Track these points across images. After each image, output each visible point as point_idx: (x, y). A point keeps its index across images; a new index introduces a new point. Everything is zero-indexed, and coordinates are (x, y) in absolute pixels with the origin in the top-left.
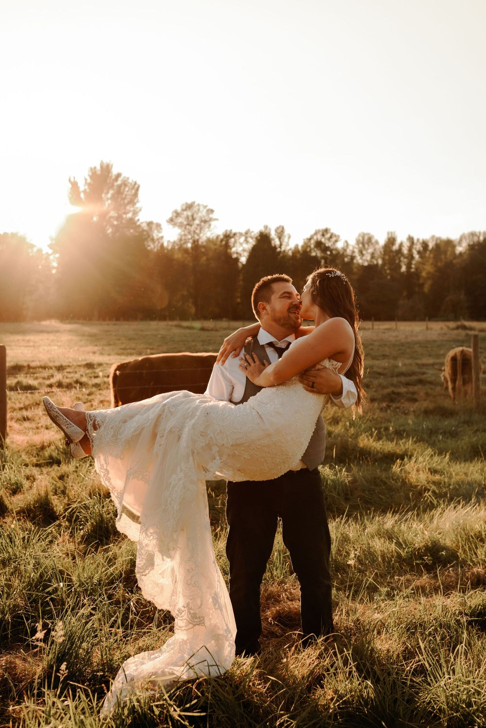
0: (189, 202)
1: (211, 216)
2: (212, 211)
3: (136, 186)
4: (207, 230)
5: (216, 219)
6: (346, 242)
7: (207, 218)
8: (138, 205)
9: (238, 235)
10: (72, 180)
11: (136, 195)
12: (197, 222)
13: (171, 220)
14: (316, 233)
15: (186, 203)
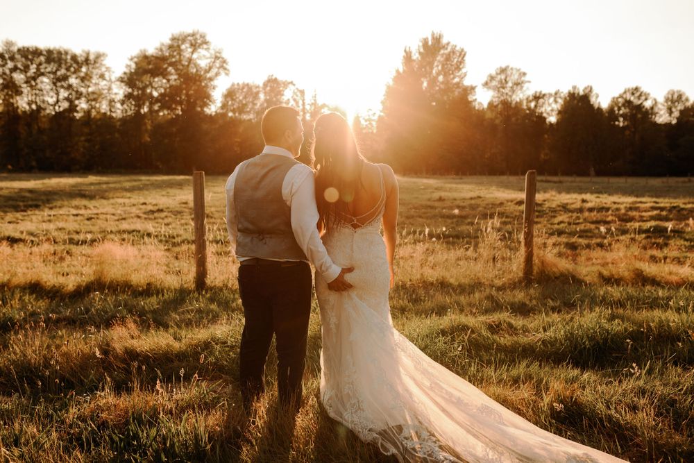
0: (504, 66)
1: (523, 79)
2: (524, 74)
3: (463, 53)
4: (519, 92)
5: (529, 82)
6: (655, 100)
7: (519, 81)
8: (464, 71)
9: (548, 96)
10: (408, 50)
11: (462, 62)
12: (510, 84)
13: (486, 84)
14: (625, 92)
15: (501, 68)
